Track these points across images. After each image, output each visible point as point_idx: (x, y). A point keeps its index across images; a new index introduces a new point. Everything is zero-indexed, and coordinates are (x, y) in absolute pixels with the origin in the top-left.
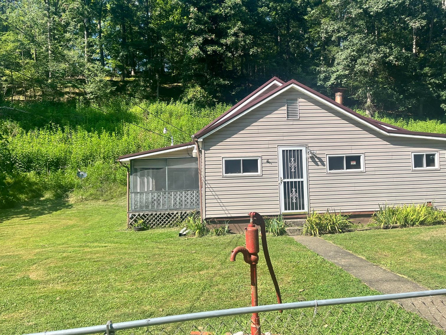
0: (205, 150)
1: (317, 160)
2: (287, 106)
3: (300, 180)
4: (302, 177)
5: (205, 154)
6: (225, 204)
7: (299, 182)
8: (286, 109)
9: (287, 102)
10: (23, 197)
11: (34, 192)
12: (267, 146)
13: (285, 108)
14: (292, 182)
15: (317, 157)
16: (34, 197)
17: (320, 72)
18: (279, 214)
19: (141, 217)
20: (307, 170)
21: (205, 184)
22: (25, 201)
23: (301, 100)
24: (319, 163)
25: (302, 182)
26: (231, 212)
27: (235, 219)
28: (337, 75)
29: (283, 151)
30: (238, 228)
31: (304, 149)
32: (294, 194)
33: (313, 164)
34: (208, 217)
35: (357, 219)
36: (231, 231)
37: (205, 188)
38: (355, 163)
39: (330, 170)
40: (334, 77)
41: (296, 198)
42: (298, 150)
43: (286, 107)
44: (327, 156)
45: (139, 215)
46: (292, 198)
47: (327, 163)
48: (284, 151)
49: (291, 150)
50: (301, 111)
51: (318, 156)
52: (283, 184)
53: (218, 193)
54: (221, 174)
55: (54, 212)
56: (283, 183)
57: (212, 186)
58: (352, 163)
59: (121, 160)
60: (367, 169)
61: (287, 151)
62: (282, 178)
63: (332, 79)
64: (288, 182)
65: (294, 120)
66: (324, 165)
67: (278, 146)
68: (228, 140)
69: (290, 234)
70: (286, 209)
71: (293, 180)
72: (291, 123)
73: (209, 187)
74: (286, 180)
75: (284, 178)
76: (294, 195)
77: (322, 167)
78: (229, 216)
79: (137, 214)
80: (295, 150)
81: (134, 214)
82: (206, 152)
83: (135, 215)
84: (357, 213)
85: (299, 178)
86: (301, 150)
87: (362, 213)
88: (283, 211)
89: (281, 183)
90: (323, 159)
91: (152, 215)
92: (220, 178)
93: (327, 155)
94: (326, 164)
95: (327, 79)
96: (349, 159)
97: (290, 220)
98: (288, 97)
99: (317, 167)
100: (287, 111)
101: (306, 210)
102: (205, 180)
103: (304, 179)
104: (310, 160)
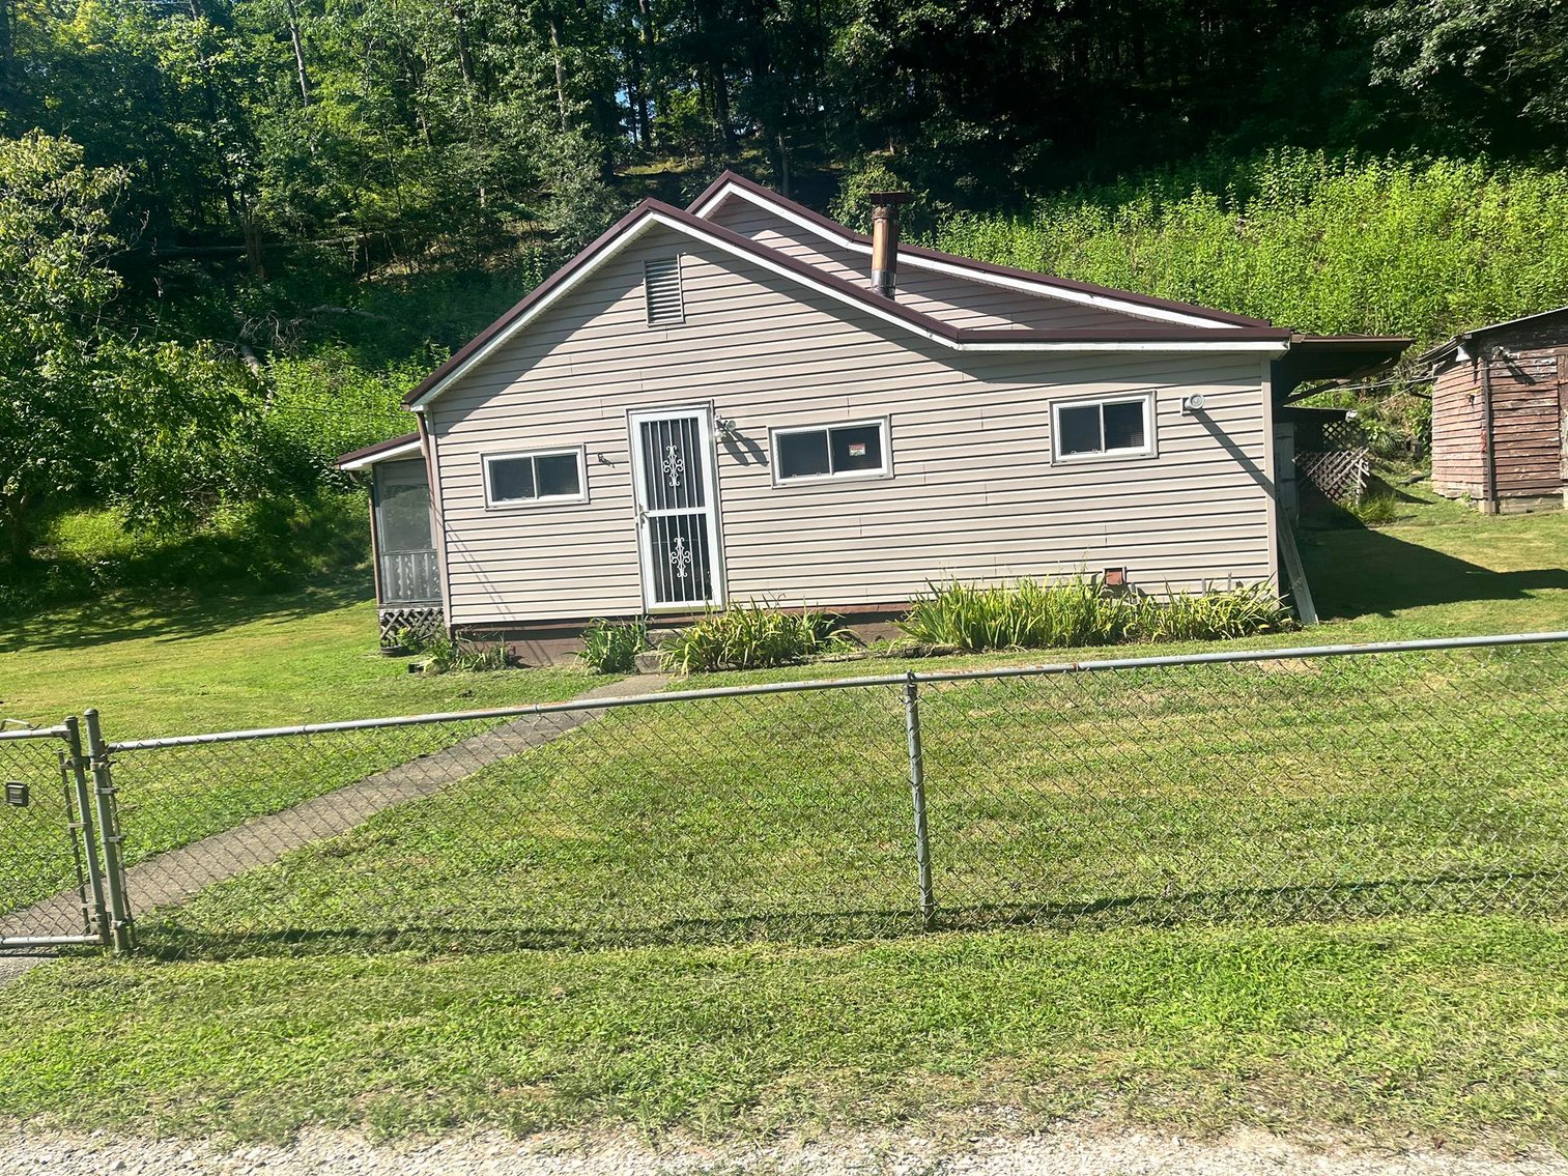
0: (437, 436)
1: (743, 448)
2: (647, 283)
3: (696, 511)
4: (701, 503)
5: (437, 446)
6: (499, 587)
7: (693, 517)
8: (645, 294)
9: (647, 272)
10: (318, 562)
11: (346, 549)
12: (597, 413)
13: (642, 290)
14: (672, 519)
15: (741, 438)
16: (343, 562)
17: (1375, 34)
18: (640, 612)
19: (407, 620)
20: (716, 479)
21: (445, 532)
22: (320, 573)
23: (687, 260)
24: (750, 458)
25: (703, 517)
26: (514, 608)
27: (527, 628)
28: (1442, 33)
29: (644, 425)
30: (539, 653)
31: (702, 415)
32: (680, 553)
33: (731, 459)
34: (456, 621)
35: (873, 627)
36: (520, 661)
37: (446, 543)
38: (862, 451)
39: (783, 476)
40: (1429, 45)
41: (688, 565)
42: (685, 421)
43: (644, 288)
44: (774, 432)
45: (401, 614)
46: (675, 566)
47: (773, 455)
48: (646, 424)
49: (666, 422)
50: (688, 297)
51: (745, 434)
52: (646, 525)
53: (478, 556)
54: (481, 502)
55: (360, 604)
56: (647, 521)
57: (463, 536)
58: (852, 452)
59: (343, 467)
60: (899, 469)
61: (654, 424)
62: (645, 508)
63: (1424, 55)
64: (662, 519)
65: (668, 327)
66: (764, 463)
67: (628, 410)
68: (494, 402)
69: (643, 670)
70: (659, 599)
71: (676, 512)
72: (661, 336)
73: (455, 539)
74: (656, 513)
75: (650, 507)
76: (680, 556)
77: (758, 468)
78: (509, 618)
79: (396, 611)
80: (676, 421)
81: (390, 611)
82: (440, 441)
83: (392, 615)
84: (868, 609)
85: (691, 505)
86: (695, 420)
87: (882, 609)
88: (653, 605)
89: (642, 521)
90: (763, 445)
91: (431, 613)
92: (482, 513)
93: (770, 429)
94: (769, 459)
95: (1411, 52)
96: (844, 437)
97: (659, 631)
98: (651, 255)
99: (742, 470)
100: (649, 299)
101: (717, 601)
102: (444, 521)
103: (708, 509)
104: (722, 449)
